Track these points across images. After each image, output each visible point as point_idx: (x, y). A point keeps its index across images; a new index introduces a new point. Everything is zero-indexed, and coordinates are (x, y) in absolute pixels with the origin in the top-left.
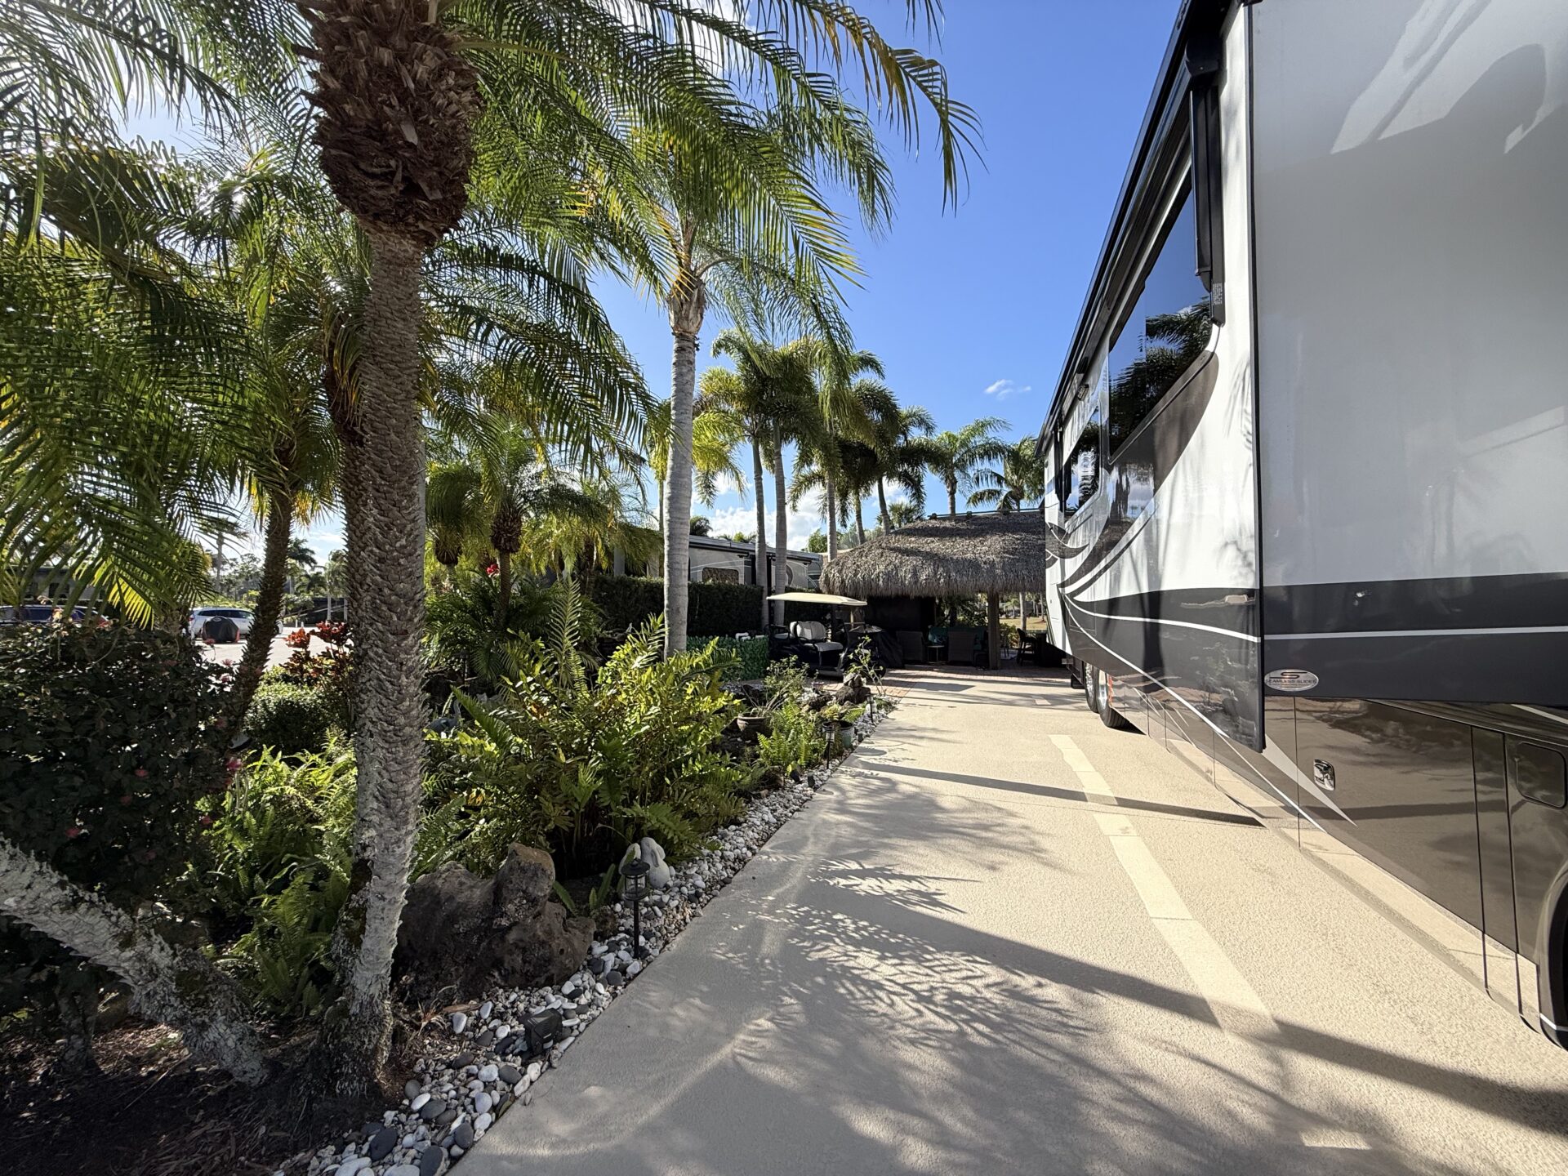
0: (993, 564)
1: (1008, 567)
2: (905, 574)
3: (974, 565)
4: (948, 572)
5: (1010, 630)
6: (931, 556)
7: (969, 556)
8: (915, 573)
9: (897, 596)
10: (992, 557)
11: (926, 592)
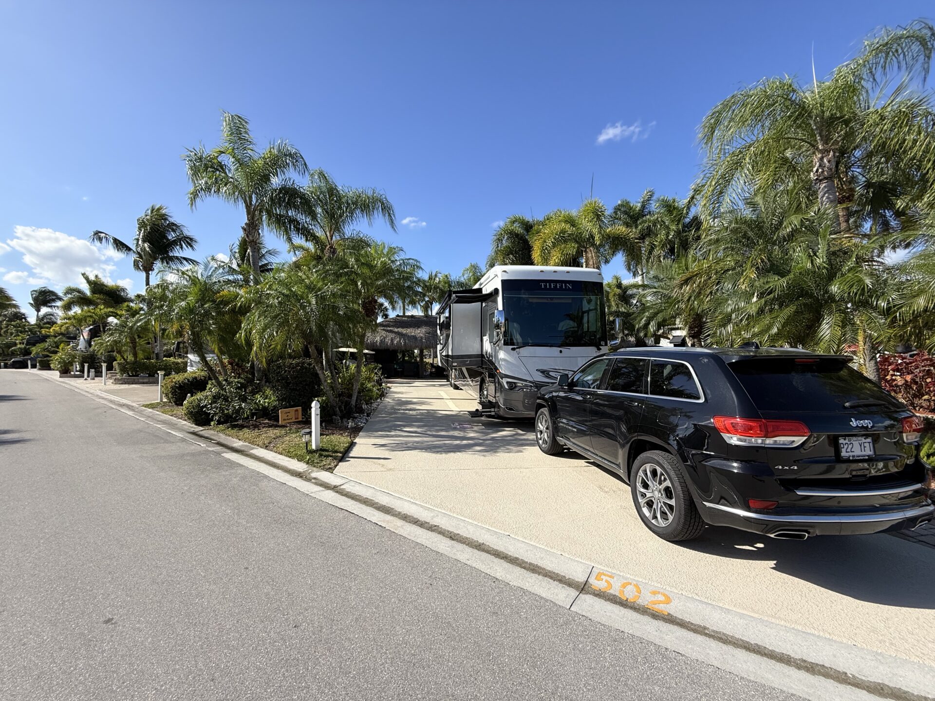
0: (422, 337)
1: (427, 339)
2: (388, 341)
3: (415, 337)
4: (405, 340)
5: (427, 363)
6: (398, 333)
7: (413, 334)
8: (392, 340)
9: (385, 349)
10: (422, 335)
11: (396, 348)
